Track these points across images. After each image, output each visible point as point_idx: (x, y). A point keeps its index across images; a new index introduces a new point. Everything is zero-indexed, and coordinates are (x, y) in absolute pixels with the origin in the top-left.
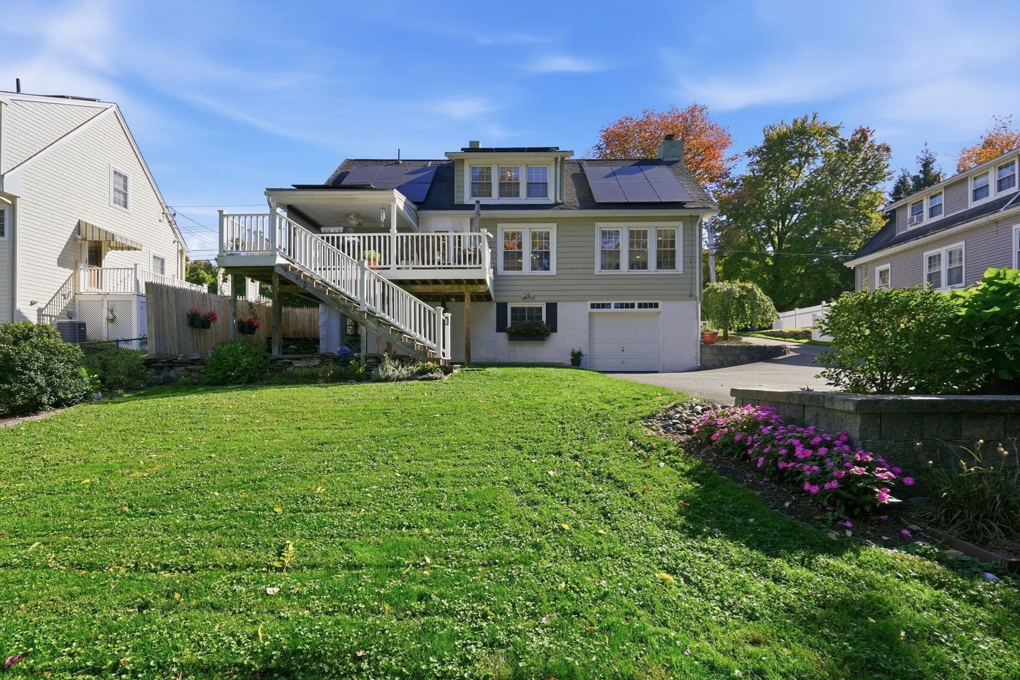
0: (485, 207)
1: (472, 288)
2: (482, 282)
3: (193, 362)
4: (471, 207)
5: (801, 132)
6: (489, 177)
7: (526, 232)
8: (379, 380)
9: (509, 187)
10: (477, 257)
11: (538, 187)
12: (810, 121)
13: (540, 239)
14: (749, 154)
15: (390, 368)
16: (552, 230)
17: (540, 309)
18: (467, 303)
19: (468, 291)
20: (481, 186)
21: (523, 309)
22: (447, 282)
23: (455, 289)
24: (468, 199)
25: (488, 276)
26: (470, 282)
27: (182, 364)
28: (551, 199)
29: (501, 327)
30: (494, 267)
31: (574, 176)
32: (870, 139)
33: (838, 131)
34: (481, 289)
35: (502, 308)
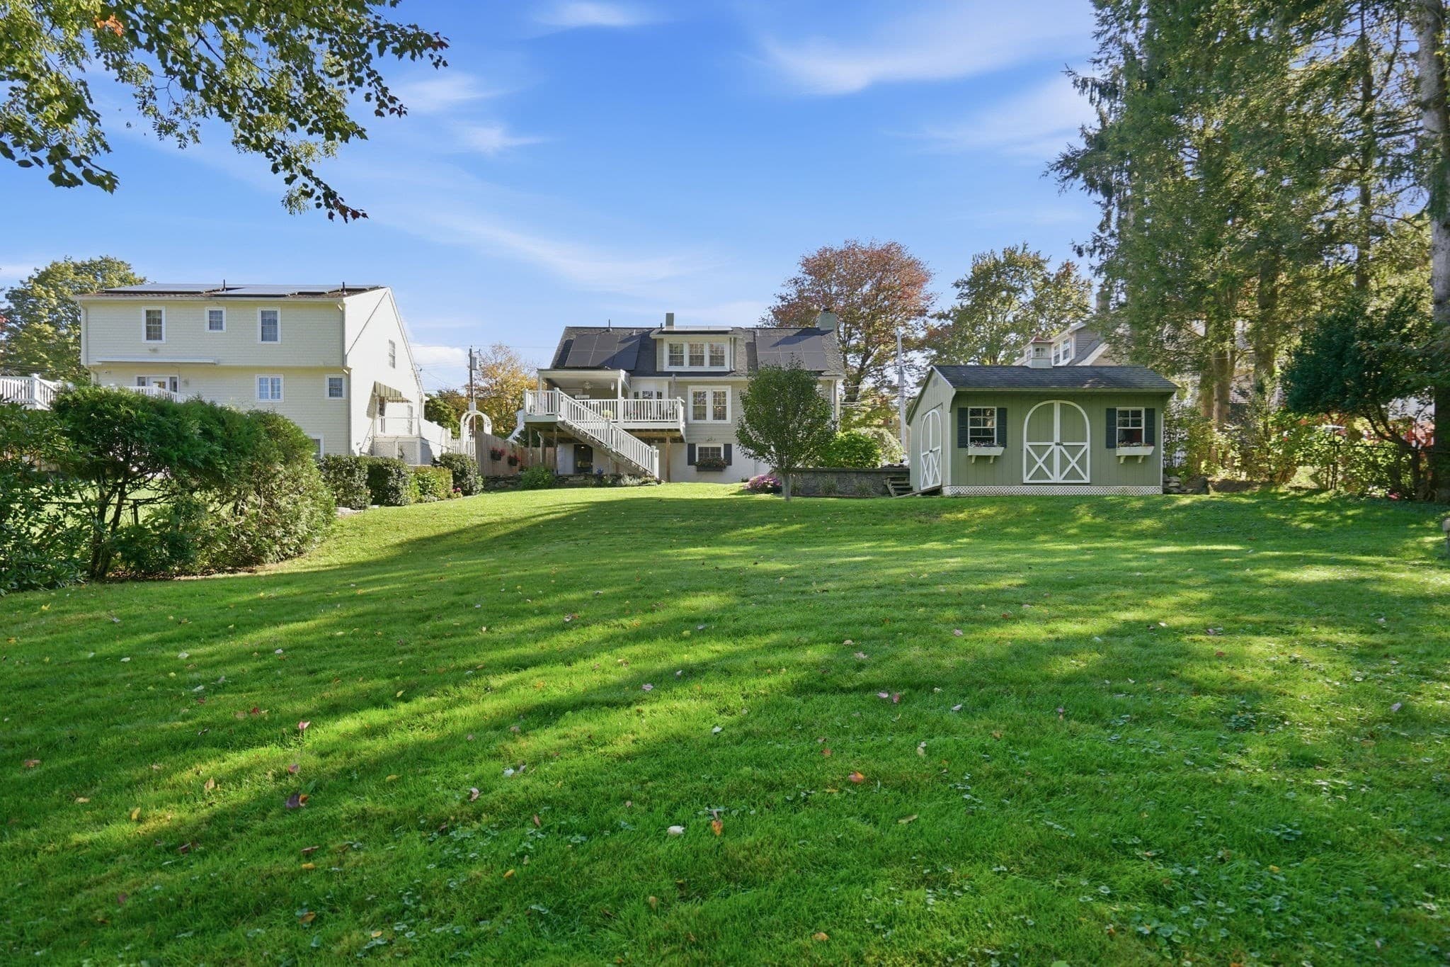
0: (679, 374)
1: (671, 434)
2: (678, 430)
3: (510, 478)
4: (669, 374)
5: (1012, 261)
6: (682, 352)
7: (709, 392)
8: (621, 486)
9: (697, 359)
10: (675, 414)
11: (717, 359)
12: (1019, 252)
13: (720, 398)
14: (957, 285)
15: (627, 480)
16: (728, 390)
17: (719, 449)
18: (668, 443)
19: (668, 436)
20: (675, 359)
21: (707, 449)
22: (654, 430)
23: (661, 435)
24: (666, 367)
25: (682, 426)
26: (670, 430)
27: (504, 479)
28: (727, 368)
29: (691, 461)
30: (686, 419)
31: (748, 344)
32: (1075, 274)
33: (1046, 265)
34: (677, 435)
35: (691, 447)
